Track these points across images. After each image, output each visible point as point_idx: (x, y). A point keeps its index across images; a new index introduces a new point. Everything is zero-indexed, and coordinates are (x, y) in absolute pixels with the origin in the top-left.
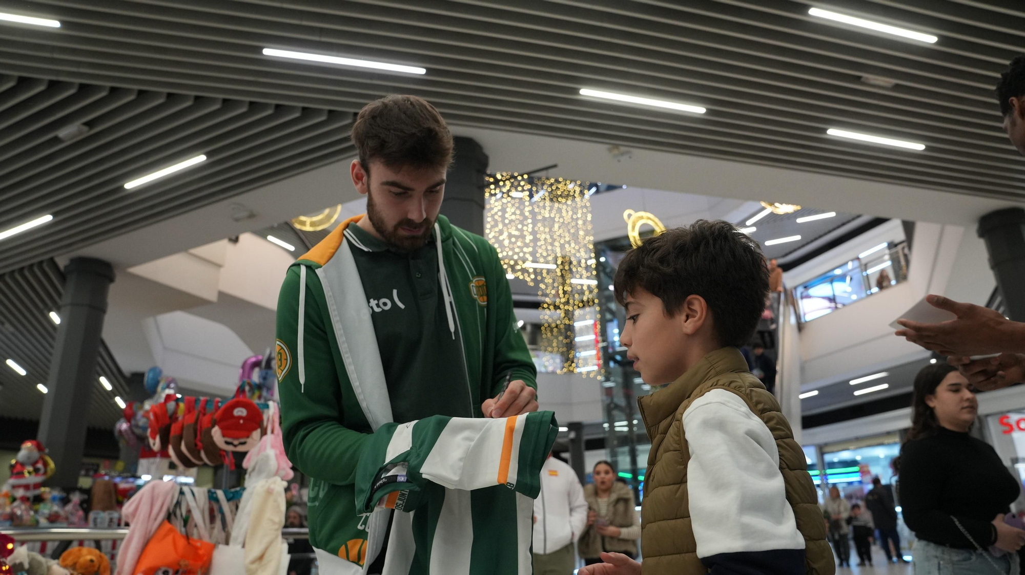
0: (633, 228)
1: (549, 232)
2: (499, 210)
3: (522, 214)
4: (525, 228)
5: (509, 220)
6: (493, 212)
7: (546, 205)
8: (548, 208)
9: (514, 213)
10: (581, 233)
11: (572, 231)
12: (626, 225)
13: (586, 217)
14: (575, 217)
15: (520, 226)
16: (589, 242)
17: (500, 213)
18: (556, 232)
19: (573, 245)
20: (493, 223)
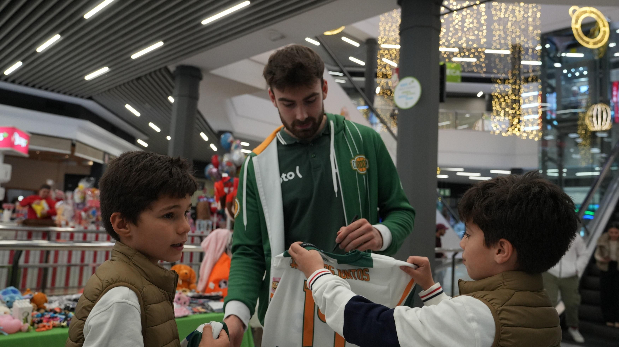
0: (577, 21)
1: (503, 29)
2: (459, 21)
3: (479, 22)
4: (480, 33)
5: (467, 28)
6: (454, 23)
7: (502, 8)
8: (503, 10)
9: (472, 23)
10: (531, 28)
11: (523, 27)
12: (571, 19)
13: (536, 15)
14: (526, 15)
15: (476, 32)
16: (537, 34)
17: (460, 24)
18: (509, 28)
19: (522, 38)
20: (454, 32)
